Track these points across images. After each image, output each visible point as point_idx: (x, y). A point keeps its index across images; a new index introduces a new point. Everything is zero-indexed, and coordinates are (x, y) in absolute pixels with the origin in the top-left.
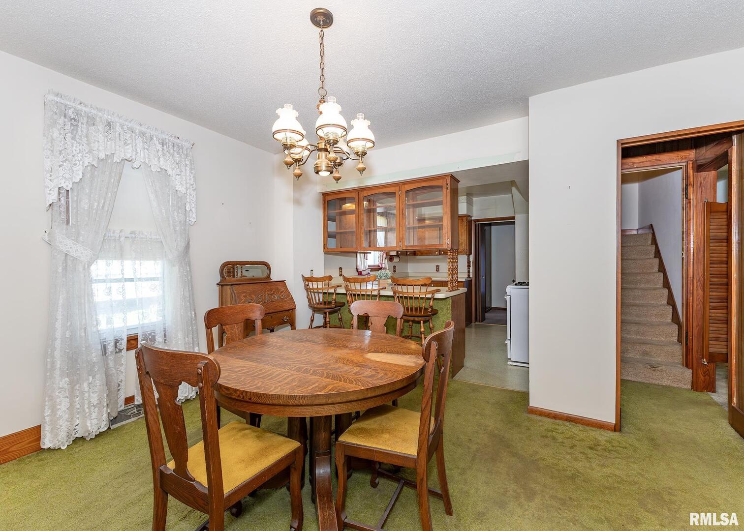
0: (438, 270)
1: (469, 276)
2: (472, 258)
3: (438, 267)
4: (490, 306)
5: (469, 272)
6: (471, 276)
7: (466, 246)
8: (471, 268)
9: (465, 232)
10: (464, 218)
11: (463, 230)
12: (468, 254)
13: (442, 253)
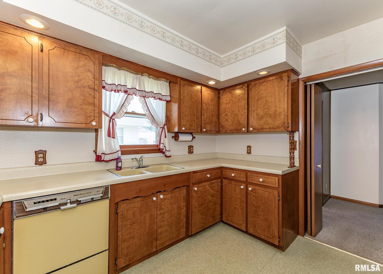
0: (249, 152)
1: (292, 165)
2: (298, 136)
3: (249, 147)
4: (328, 194)
5: (292, 158)
6: (297, 164)
7: (286, 118)
8: (297, 153)
9: (286, 95)
10: (284, 75)
11: (282, 94)
12: (290, 129)
13: (251, 129)
